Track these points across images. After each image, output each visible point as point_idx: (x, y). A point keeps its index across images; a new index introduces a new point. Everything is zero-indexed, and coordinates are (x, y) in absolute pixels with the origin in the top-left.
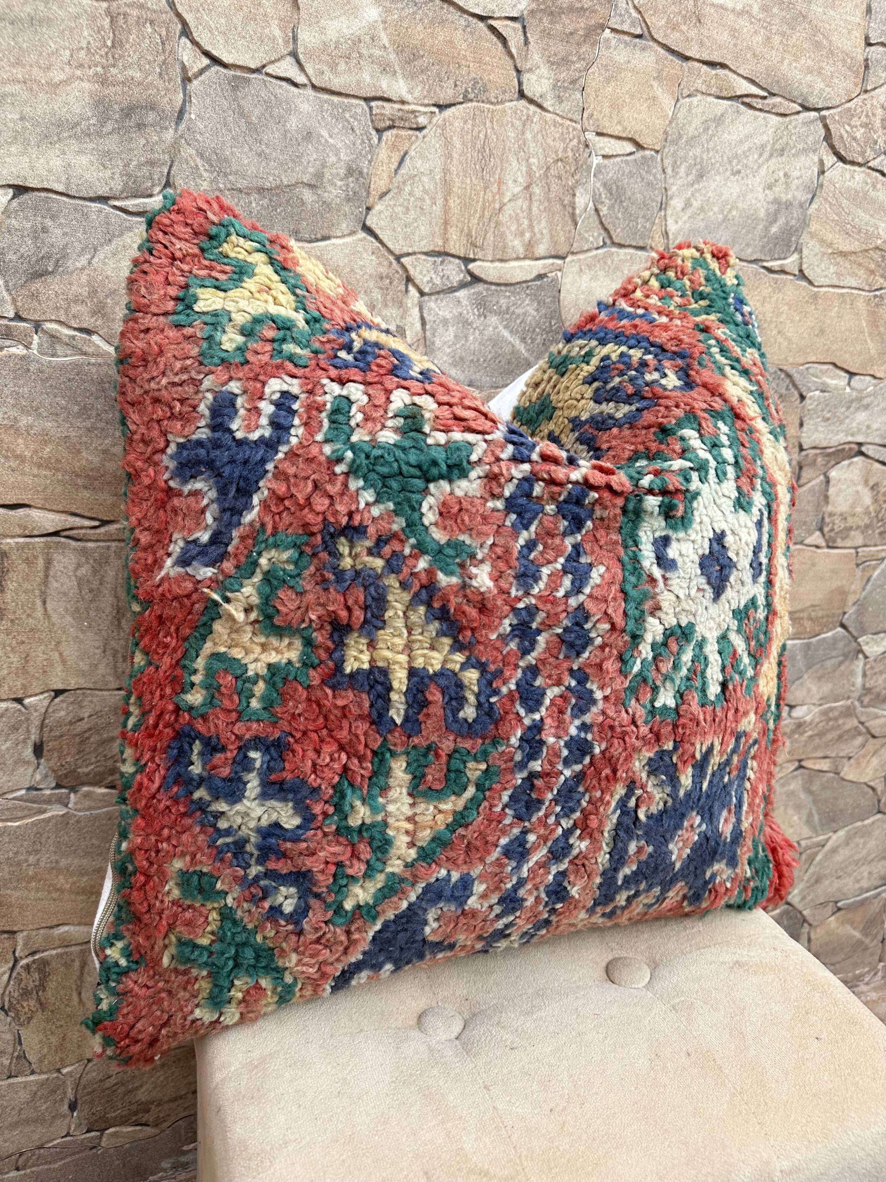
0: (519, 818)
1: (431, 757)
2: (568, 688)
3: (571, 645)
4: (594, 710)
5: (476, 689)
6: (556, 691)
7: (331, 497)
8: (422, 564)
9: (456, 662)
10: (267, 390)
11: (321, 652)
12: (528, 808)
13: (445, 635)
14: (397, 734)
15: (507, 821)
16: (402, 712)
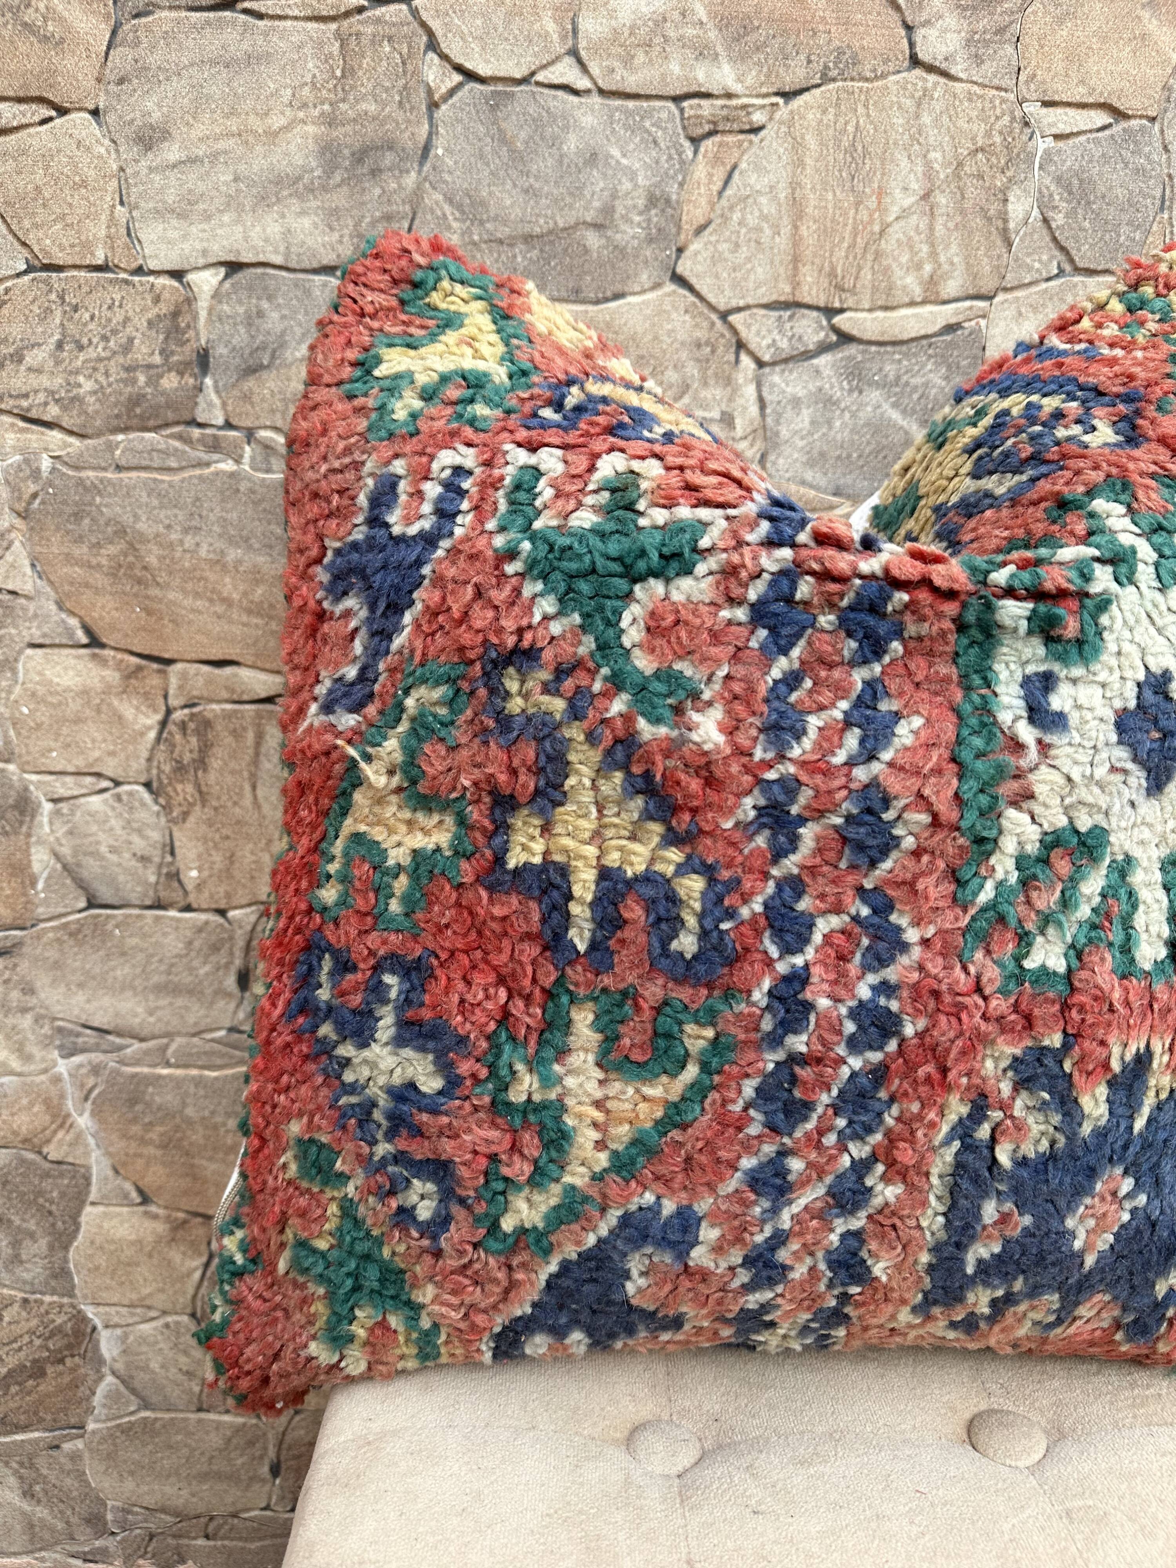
0: (774, 1129)
1: (628, 1008)
2: (856, 919)
3: (860, 847)
4: (904, 960)
5: (697, 906)
6: (835, 922)
7: (496, 607)
8: (618, 706)
9: (669, 862)
10: (435, 466)
11: (478, 835)
12: (787, 1113)
13: (651, 818)
14: (579, 968)
15: (754, 1130)
16: (587, 934)
